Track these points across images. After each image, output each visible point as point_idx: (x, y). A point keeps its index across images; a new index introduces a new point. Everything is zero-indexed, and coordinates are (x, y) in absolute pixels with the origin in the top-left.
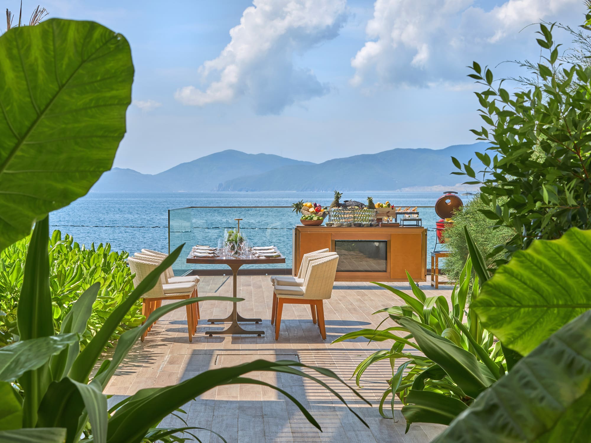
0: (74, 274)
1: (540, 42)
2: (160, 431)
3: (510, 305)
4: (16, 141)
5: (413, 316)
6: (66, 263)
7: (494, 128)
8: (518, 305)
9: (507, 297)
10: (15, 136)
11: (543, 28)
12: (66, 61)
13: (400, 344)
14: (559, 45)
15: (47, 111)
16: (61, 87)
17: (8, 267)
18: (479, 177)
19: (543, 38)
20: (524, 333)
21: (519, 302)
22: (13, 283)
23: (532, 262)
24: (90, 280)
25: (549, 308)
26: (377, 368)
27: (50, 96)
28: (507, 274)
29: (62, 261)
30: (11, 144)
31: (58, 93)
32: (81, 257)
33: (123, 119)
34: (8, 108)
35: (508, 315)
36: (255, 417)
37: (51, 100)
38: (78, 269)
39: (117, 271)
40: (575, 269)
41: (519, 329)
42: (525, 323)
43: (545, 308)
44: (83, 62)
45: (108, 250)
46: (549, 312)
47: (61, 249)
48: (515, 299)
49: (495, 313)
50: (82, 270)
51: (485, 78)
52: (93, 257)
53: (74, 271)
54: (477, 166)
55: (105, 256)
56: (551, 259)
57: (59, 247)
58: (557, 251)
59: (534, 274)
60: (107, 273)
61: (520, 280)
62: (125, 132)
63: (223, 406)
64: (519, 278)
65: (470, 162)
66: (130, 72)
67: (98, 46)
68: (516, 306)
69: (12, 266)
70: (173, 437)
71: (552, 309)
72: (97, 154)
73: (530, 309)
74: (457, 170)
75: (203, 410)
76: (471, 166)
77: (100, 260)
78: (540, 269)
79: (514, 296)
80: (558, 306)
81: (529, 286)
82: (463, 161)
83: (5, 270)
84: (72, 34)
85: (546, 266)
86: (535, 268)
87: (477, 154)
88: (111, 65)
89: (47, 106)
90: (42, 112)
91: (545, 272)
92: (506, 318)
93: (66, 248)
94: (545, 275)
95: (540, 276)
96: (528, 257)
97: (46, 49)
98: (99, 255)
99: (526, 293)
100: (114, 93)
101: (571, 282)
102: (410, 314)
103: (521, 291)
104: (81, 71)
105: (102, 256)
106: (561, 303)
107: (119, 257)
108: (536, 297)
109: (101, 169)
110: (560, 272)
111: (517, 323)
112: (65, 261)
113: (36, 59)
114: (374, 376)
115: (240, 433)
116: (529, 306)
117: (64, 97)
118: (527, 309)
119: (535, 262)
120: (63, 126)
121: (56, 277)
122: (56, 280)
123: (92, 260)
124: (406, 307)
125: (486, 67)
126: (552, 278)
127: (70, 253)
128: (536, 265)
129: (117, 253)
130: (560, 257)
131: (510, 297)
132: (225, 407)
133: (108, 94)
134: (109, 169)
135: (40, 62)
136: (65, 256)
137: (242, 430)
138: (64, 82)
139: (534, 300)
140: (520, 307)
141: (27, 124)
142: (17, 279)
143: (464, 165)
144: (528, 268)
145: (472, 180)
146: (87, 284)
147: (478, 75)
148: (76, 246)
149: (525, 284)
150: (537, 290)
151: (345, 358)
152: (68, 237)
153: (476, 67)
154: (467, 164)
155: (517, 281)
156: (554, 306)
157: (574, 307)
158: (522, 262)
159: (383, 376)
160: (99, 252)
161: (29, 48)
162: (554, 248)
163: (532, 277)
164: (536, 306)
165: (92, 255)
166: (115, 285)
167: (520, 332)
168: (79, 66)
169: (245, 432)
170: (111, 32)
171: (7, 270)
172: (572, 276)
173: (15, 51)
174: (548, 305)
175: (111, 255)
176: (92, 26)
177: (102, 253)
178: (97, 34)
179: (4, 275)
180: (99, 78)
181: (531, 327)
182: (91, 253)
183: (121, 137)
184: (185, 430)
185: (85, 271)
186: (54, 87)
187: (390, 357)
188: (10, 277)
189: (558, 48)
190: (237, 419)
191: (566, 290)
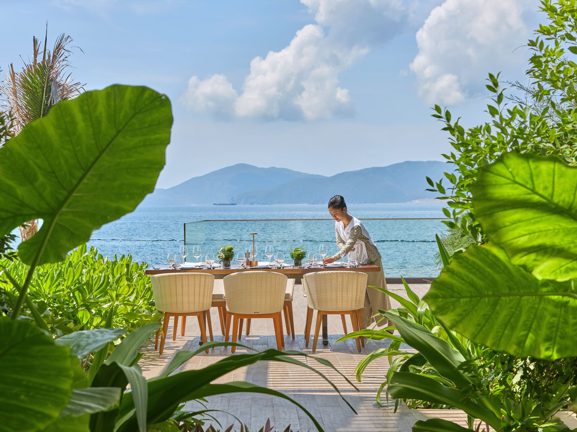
0: (101, 281)
1: (489, 87)
2: (184, 413)
3: (452, 297)
4: (83, 172)
5: (408, 317)
6: (94, 272)
7: (461, 153)
8: (459, 296)
9: (450, 291)
10: (83, 168)
11: (491, 76)
12: (123, 113)
13: (397, 343)
14: (504, 89)
15: (107, 150)
16: (119, 132)
17: (42, 276)
18: (448, 193)
19: (491, 84)
20: (463, 318)
21: (459, 294)
22: (47, 291)
23: (467, 262)
24: (116, 287)
25: (481, 298)
26: (377, 365)
27: (110, 139)
28: (449, 273)
29: (90, 270)
30: (79, 174)
31: (115, 136)
32: (105, 267)
33: (163, 155)
34: (78, 148)
35: (451, 304)
36: (266, 406)
37: (111, 142)
38: (105, 277)
39: (139, 279)
40: (499, 267)
41: (459, 315)
42: (464, 311)
43: (479, 298)
44: (136, 114)
45: (130, 261)
46: (482, 301)
47: (88, 260)
48: (455, 292)
49: (441, 303)
50: (108, 278)
51: (445, 117)
52: (116, 267)
53: (101, 279)
54: (447, 184)
55: (128, 266)
56: (482, 260)
57: (85, 258)
58: (486, 253)
59: (471, 272)
60: (129, 282)
61: (460, 277)
62: (165, 164)
63: (237, 397)
64: (459, 275)
65: (441, 181)
66: (170, 121)
67: (147, 103)
68: (457, 297)
69: (45, 275)
70: (193, 419)
71: (484, 299)
72: (143, 181)
73: (468, 299)
74: (431, 188)
75: (220, 401)
76: (442, 185)
77: (123, 269)
78: (474, 267)
79: (455, 289)
80: (488, 296)
81: (466, 282)
82: (435, 181)
83: (39, 279)
84: (128, 95)
85: (478, 265)
86: (470, 267)
87: (446, 174)
88: (156, 115)
89: (108, 145)
90: (104, 151)
91: (478, 270)
92: (450, 307)
93: (91, 259)
94: (478, 273)
95: (474, 273)
96: (465, 259)
97: (109, 106)
98: (122, 265)
99: (464, 287)
100: (157, 136)
101: (497, 277)
102: (406, 315)
103: (461, 285)
104: (133, 120)
105: (125, 265)
106: (490, 293)
107: (140, 267)
108: (471, 289)
109: (145, 192)
110: (488, 270)
111: (459, 311)
112: (92, 271)
113: (101, 113)
114: (374, 372)
115: (253, 419)
116: (466, 297)
117: (120, 139)
118: (465, 299)
119: (470, 262)
120: (119, 160)
121: (85, 284)
122: (85, 287)
123: (115, 270)
124: (402, 309)
125: (445, 108)
126: (483, 275)
127: (96, 264)
128: (470, 265)
129: (137, 263)
130: (488, 258)
131: (453, 290)
132: (239, 398)
133: (153, 137)
134: (152, 192)
135: (104, 114)
136: (92, 266)
137: (254, 417)
138: (121, 128)
139: (470, 292)
140: (460, 298)
141: (92, 159)
142: (50, 287)
143: (437, 183)
144: (465, 267)
145: (443, 195)
146: (113, 291)
147: (439, 115)
148: (100, 257)
149: (463, 279)
150: (472, 284)
151: (348, 357)
152: (92, 249)
153: (438, 109)
154: (439, 183)
155: (457, 278)
156: (485, 296)
157: (500, 297)
158: (460, 263)
159: (382, 372)
160: (122, 263)
161: (96, 106)
162: (483, 251)
163: (468, 274)
164: (471, 297)
165: (116, 265)
166: (137, 292)
167: (461, 317)
168: (133, 117)
169: (257, 418)
170: (157, 93)
171: (41, 278)
172: (498, 273)
173: (86, 108)
174: (480, 295)
175: (133, 265)
176: (143, 89)
177: (125, 263)
178: (147, 94)
179: (38, 283)
180: (146, 125)
181: (468, 314)
182: (115, 263)
183: (161, 168)
184: (206, 413)
185: (111, 280)
186: (113, 132)
187: (388, 355)
188: (44, 285)
189: (503, 92)
190: (250, 408)
191: (494, 283)
